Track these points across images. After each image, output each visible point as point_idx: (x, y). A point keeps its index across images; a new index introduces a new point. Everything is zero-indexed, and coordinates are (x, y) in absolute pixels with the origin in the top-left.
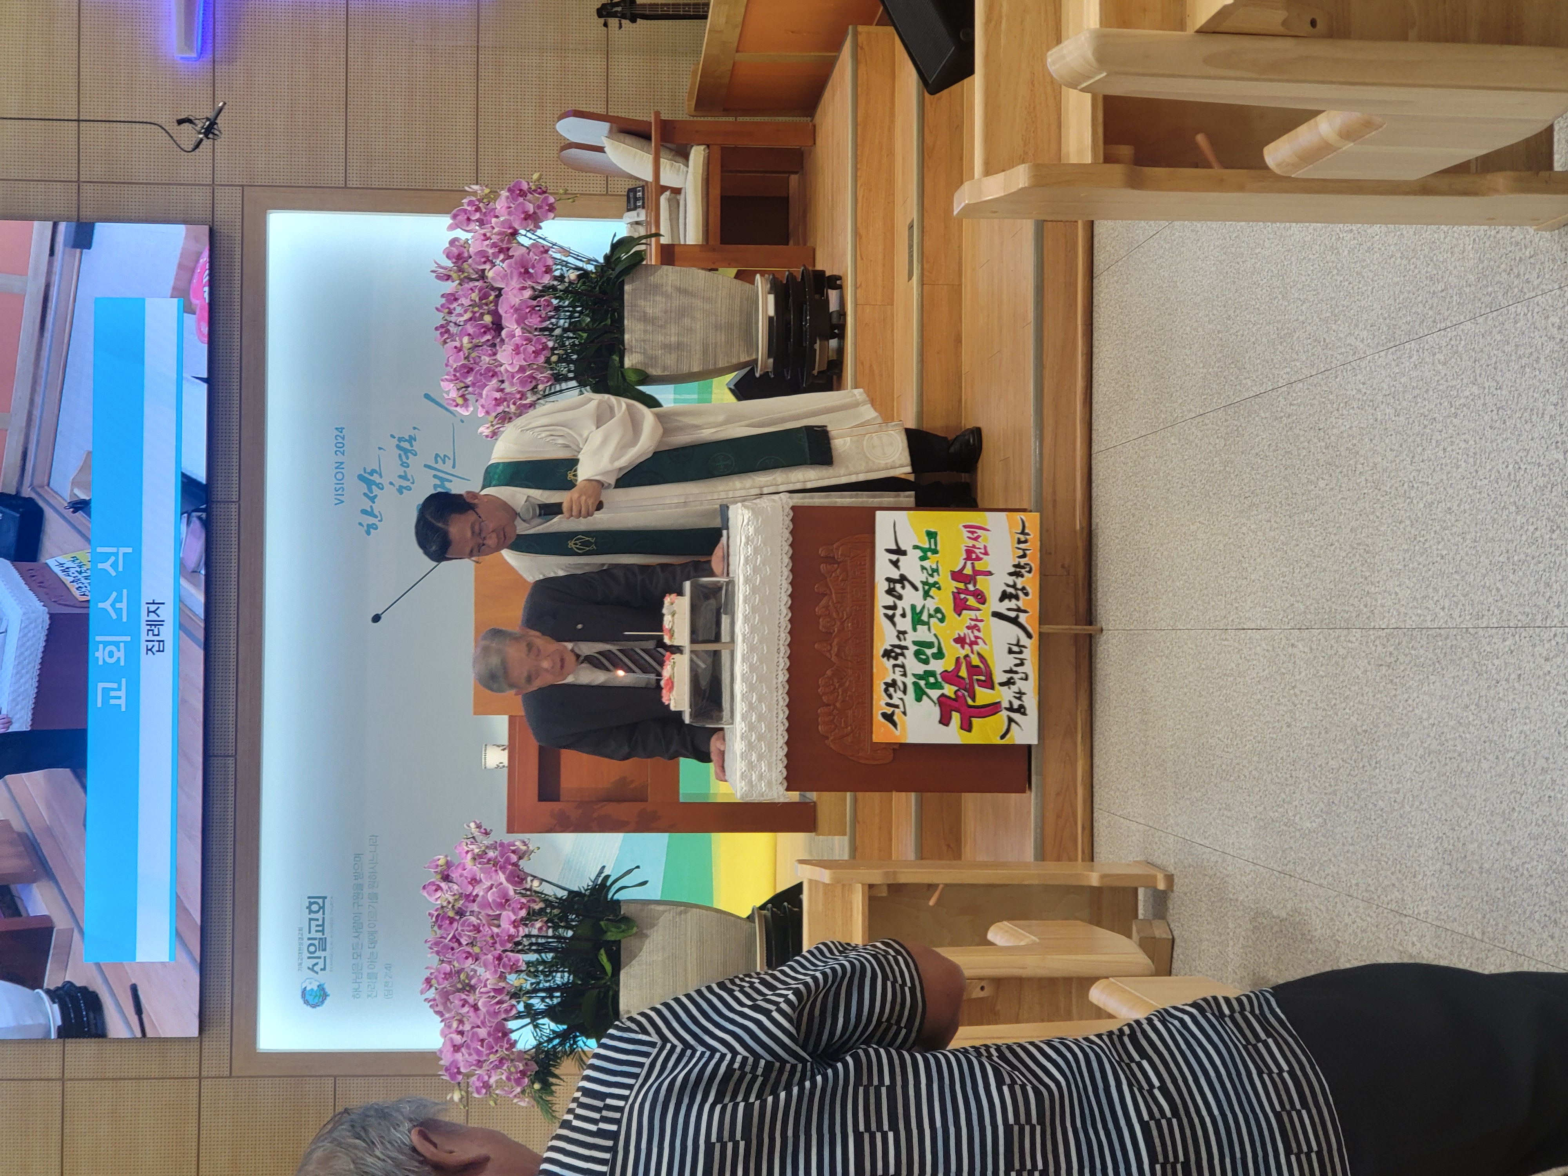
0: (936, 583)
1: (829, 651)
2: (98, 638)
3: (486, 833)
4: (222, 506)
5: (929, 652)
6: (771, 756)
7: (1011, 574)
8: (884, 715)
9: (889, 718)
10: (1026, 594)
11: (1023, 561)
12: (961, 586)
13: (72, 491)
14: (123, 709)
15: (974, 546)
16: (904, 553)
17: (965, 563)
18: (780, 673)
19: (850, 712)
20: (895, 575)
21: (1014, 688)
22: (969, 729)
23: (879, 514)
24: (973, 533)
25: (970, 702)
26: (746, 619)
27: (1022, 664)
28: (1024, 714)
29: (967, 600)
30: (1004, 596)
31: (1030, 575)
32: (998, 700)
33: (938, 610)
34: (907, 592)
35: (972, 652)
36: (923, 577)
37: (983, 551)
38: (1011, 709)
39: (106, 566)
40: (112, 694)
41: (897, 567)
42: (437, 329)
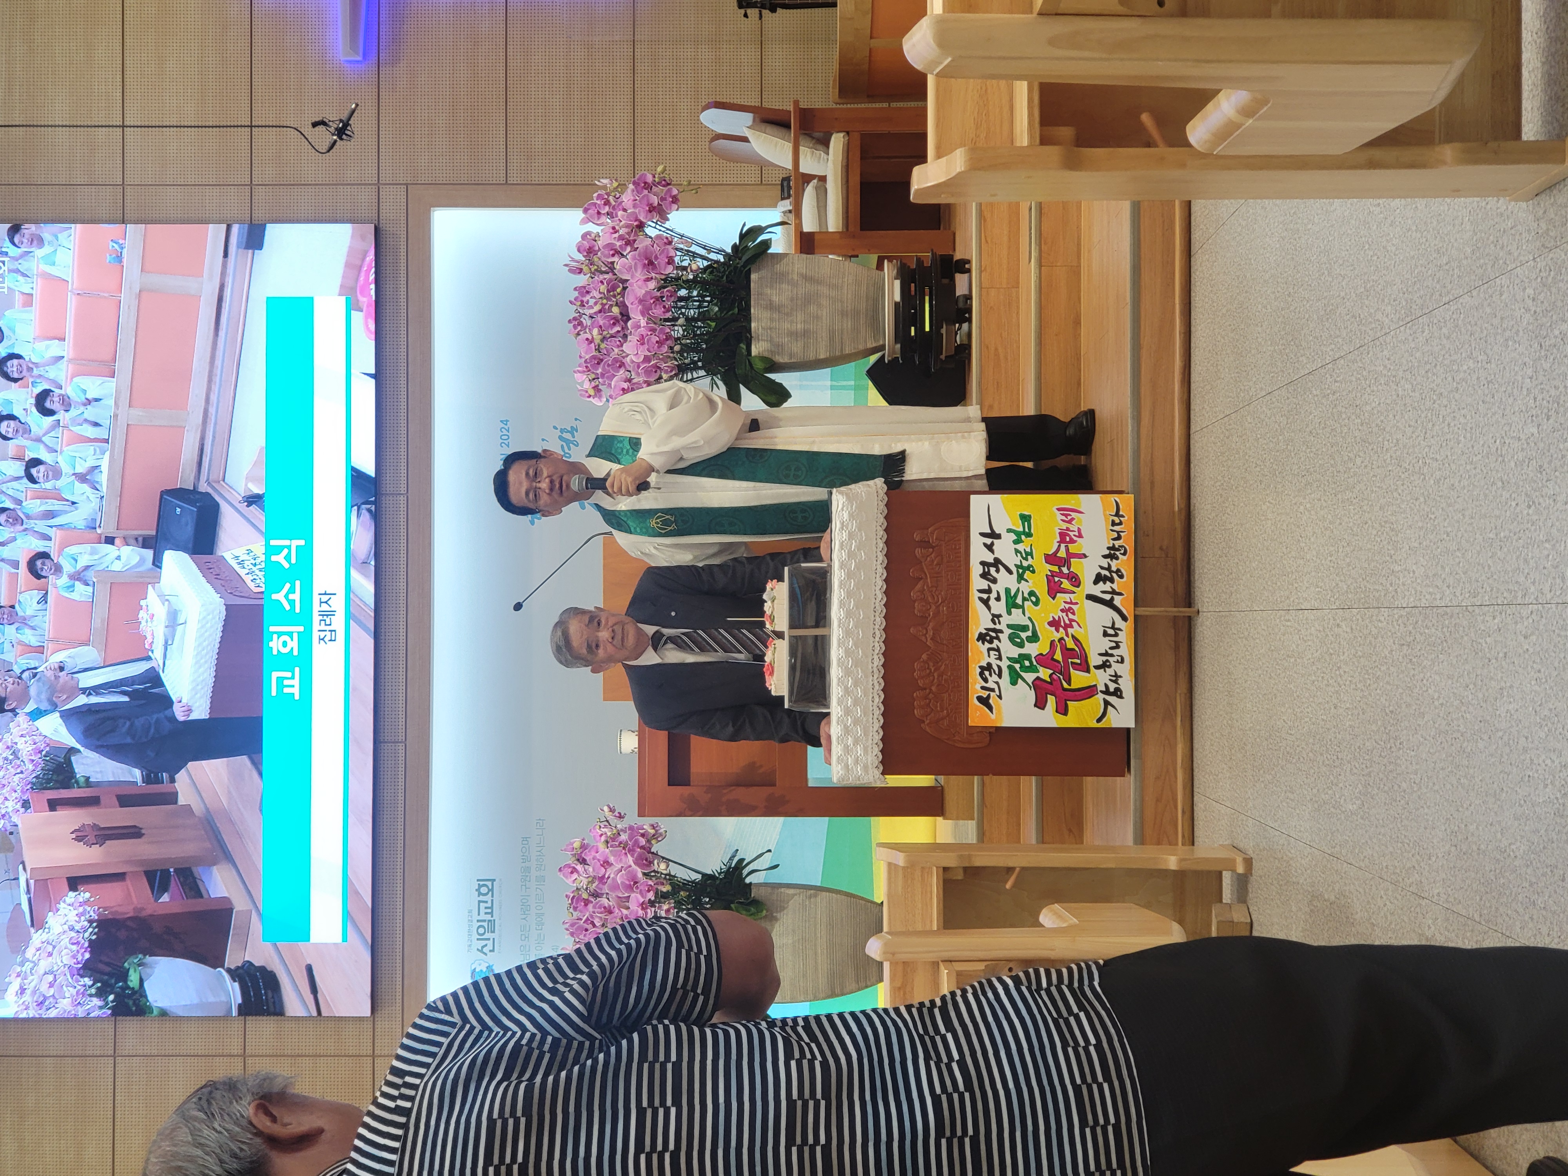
0: (1030, 566)
1: (925, 635)
2: (272, 629)
3: (621, 817)
4: (391, 498)
5: (1024, 635)
6: (867, 740)
7: (1105, 557)
8: (980, 699)
9: (984, 701)
10: (1121, 577)
11: (1117, 543)
12: (1055, 569)
13: (246, 485)
14: (297, 697)
15: (1068, 529)
16: (998, 537)
17: (1059, 546)
18: (876, 657)
19: (946, 696)
20: (990, 558)
21: (1110, 671)
22: (1065, 713)
23: (972, 497)
24: (1066, 516)
25: (1065, 685)
26: (842, 604)
27: (1117, 647)
28: (1121, 697)
29: (1062, 583)
30: (1099, 579)
31: (1125, 558)
32: (1094, 683)
33: (1032, 593)
34: (1002, 576)
35: (1067, 635)
36: (1017, 560)
37: (1077, 534)
38: (1107, 692)
39: (280, 558)
40: (286, 682)
41: (992, 551)
42: (570, 321)
